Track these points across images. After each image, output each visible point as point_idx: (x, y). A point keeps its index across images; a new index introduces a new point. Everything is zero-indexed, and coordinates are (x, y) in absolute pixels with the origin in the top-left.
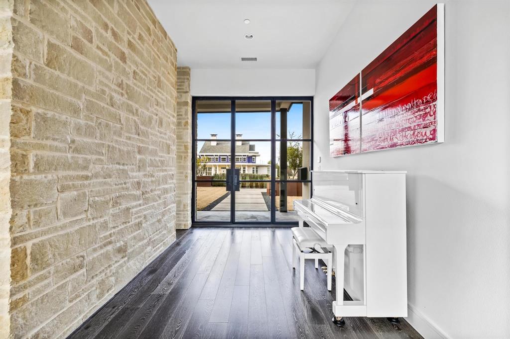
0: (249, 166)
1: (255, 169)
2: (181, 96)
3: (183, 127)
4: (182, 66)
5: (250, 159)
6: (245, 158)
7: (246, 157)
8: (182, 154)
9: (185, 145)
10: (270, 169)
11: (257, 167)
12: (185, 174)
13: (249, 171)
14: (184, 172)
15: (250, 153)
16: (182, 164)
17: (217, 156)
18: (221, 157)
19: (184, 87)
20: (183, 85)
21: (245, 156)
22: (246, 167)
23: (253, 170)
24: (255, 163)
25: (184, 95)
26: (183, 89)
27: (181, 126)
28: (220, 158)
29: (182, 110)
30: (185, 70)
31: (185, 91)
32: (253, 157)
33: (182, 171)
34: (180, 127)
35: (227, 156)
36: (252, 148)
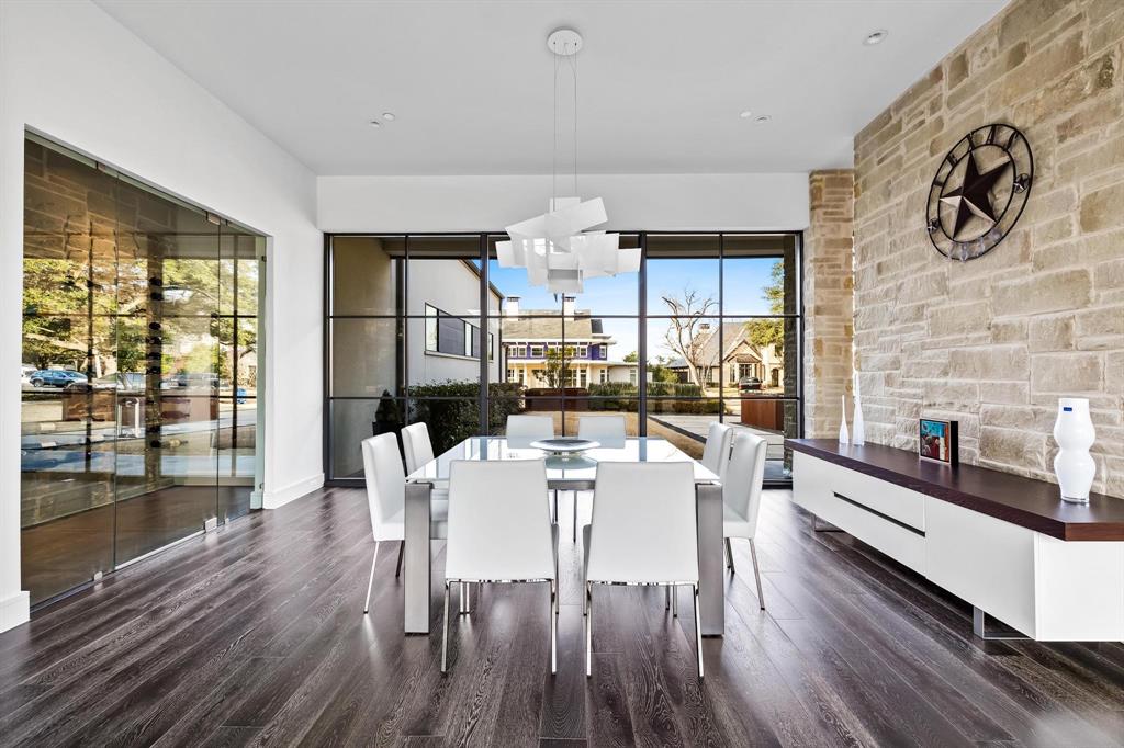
0: (593, 367)
1: (606, 374)
2: (839, 227)
3: (842, 289)
4: (839, 168)
5: (595, 351)
6: (583, 350)
7: (586, 347)
8: (841, 344)
9: (846, 326)
10: (637, 374)
11: (610, 367)
12: (846, 382)
13: (593, 378)
14: (846, 379)
15: (594, 337)
16: (841, 364)
17: (524, 344)
18: (532, 347)
19: (844, 210)
20: (842, 206)
21: (586, 344)
22: (588, 370)
23: (603, 376)
24: (606, 359)
25: (843, 224)
26: (842, 213)
27: (839, 287)
28: (529, 348)
29: (839, 256)
30: (846, 175)
31: (845, 217)
32: (602, 347)
33: (840, 377)
34: (837, 290)
35: (544, 344)
36: (596, 327)
